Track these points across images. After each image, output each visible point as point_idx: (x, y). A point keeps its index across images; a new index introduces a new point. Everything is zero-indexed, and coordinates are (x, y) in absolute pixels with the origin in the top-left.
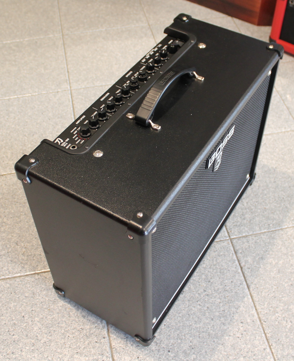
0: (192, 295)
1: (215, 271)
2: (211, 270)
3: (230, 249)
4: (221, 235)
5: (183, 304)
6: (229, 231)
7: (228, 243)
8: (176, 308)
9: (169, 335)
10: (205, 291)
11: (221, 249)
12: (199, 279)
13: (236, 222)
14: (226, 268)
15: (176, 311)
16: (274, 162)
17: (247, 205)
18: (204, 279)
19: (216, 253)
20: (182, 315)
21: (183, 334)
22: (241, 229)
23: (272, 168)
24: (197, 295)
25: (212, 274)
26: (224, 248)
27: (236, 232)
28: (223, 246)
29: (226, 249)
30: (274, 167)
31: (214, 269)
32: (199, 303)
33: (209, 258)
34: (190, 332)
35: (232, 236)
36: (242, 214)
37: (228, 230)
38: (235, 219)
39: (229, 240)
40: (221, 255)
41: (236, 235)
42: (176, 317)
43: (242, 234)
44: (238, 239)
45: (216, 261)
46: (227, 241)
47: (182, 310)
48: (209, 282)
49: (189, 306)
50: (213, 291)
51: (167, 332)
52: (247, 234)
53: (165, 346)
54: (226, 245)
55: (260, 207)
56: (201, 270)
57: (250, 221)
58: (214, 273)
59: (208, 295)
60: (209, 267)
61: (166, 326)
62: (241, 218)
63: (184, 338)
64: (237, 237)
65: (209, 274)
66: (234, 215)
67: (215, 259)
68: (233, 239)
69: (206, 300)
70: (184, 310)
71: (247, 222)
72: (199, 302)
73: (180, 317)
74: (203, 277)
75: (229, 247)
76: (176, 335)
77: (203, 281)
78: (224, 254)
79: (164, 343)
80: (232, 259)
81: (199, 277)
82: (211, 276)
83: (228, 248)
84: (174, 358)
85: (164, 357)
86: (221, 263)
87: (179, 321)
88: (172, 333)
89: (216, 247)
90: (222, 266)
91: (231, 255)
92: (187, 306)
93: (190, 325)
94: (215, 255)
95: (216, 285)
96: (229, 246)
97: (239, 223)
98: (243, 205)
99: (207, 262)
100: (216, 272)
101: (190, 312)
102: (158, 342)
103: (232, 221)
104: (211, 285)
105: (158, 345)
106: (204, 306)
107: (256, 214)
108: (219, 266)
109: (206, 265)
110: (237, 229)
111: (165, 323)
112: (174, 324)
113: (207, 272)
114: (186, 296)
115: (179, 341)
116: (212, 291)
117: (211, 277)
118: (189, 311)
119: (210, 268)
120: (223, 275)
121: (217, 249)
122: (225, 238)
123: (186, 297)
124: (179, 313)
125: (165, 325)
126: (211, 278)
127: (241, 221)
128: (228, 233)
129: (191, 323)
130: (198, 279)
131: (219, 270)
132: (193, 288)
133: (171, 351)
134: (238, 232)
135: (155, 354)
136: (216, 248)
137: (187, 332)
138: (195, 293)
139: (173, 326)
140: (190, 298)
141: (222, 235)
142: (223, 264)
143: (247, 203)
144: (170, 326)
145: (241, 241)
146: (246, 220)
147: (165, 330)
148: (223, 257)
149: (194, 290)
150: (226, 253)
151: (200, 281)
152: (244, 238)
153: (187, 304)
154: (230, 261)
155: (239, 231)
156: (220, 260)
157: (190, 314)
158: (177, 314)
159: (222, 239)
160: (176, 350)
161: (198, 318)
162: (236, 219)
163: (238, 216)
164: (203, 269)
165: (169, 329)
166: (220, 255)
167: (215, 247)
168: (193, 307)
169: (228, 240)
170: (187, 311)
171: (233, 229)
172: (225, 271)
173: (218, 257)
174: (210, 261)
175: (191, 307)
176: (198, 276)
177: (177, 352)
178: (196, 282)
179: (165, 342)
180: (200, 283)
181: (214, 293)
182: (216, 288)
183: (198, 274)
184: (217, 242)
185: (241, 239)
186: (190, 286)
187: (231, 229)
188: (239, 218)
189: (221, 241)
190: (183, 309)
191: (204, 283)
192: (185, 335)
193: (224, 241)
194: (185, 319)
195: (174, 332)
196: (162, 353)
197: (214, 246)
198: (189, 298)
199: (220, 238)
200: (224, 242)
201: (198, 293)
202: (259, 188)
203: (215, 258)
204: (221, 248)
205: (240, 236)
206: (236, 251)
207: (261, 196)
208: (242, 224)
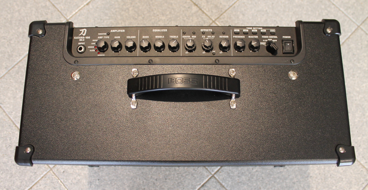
0: (148, 172)
1: (177, 179)
2: (176, 176)
3: (203, 179)
6: (220, 171)
7: (208, 176)
9: (109, 174)
10: (156, 180)
11: (199, 173)
12: (164, 171)
13: (232, 171)
14: (185, 186)
16: (317, 172)
17: (255, 172)
19: (194, 171)
20: (129, 174)
21: (116, 182)
22: (227, 179)
23: (309, 174)
24: (150, 176)
25: (174, 178)
26: (201, 175)
27: (222, 176)
28: (202, 173)
29: (201, 177)
30: (311, 175)
31: (178, 177)
32: (145, 181)
34: (119, 186)
35: (217, 175)
36: (242, 173)
39: (211, 175)
40: (194, 176)
41: (219, 178)
43: (223, 182)
44: (217, 181)
45: (187, 175)
46: (210, 174)
48: (166, 179)
49: (138, 175)
50: (160, 186)
52: (225, 186)
53: (100, 175)
54: (206, 175)
55: (258, 183)
57: (240, 182)
59: (154, 184)
60: (178, 172)
63: (113, 184)
64: (219, 180)
65: (172, 176)
67: (187, 173)
68: (214, 178)
69: (150, 185)
71: (238, 181)
73: (127, 173)
74: (167, 173)
76: (112, 178)
77: (163, 174)
78: (196, 178)
79: (102, 173)
80: (195, 186)
81: (165, 170)
82: (171, 178)
83: (203, 177)
84: (96, 186)
85: (93, 178)
86: (186, 179)
87: (123, 174)
90: (185, 181)
91: (199, 183)
92: (137, 174)
93: (124, 184)
94: (191, 172)
95: (166, 185)
96: (206, 178)
97: (232, 175)
98: (252, 170)
100: (176, 180)
104: (163, 182)
105: (99, 170)
106: (144, 186)
107: (249, 184)
108: (183, 179)
109: (178, 170)
110: (226, 176)
112: (119, 173)
113: (173, 173)
115: (109, 183)
116: (159, 185)
118: (135, 177)
119: (178, 174)
120: (177, 186)
121: (197, 170)
122: (211, 171)
123: (143, 170)
124: (129, 171)
126: (169, 179)
127: (235, 175)
128: (218, 171)
129: (126, 183)
131: (179, 181)
132: (154, 171)
133: (100, 181)
134: (223, 179)
135: (92, 172)
136: (198, 169)
137: (118, 184)
138: (151, 173)
142: (186, 182)
143: (257, 171)
144: (116, 170)
145: (216, 184)
146: (239, 178)
148: (193, 178)
150: (198, 179)
151: (162, 172)
152: (220, 185)
153: (139, 173)
154: (192, 185)
155: (225, 179)
156: (189, 178)
157: (132, 179)
160: (102, 184)
161: (133, 186)
162: (235, 171)
163: (239, 170)
168: (139, 178)
169: (211, 174)
171: (223, 173)
172: (181, 186)
173: (190, 175)
174: (184, 170)
177: (101, 185)
180: (161, 173)
181: (159, 187)
182: (163, 187)
185: (218, 184)
187: (223, 171)
188: (238, 172)
189: (207, 169)
192: (115, 184)
193: (208, 172)
194: (127, 177)
195: (113, 175)
196: (95, 176)
200: (206, 172)
201: (152, 175)
202: (278, 173)
204: (201, 172)
205: (221, 182)
206: (205, 185)
207: (271, 179)
208: (233, 178)
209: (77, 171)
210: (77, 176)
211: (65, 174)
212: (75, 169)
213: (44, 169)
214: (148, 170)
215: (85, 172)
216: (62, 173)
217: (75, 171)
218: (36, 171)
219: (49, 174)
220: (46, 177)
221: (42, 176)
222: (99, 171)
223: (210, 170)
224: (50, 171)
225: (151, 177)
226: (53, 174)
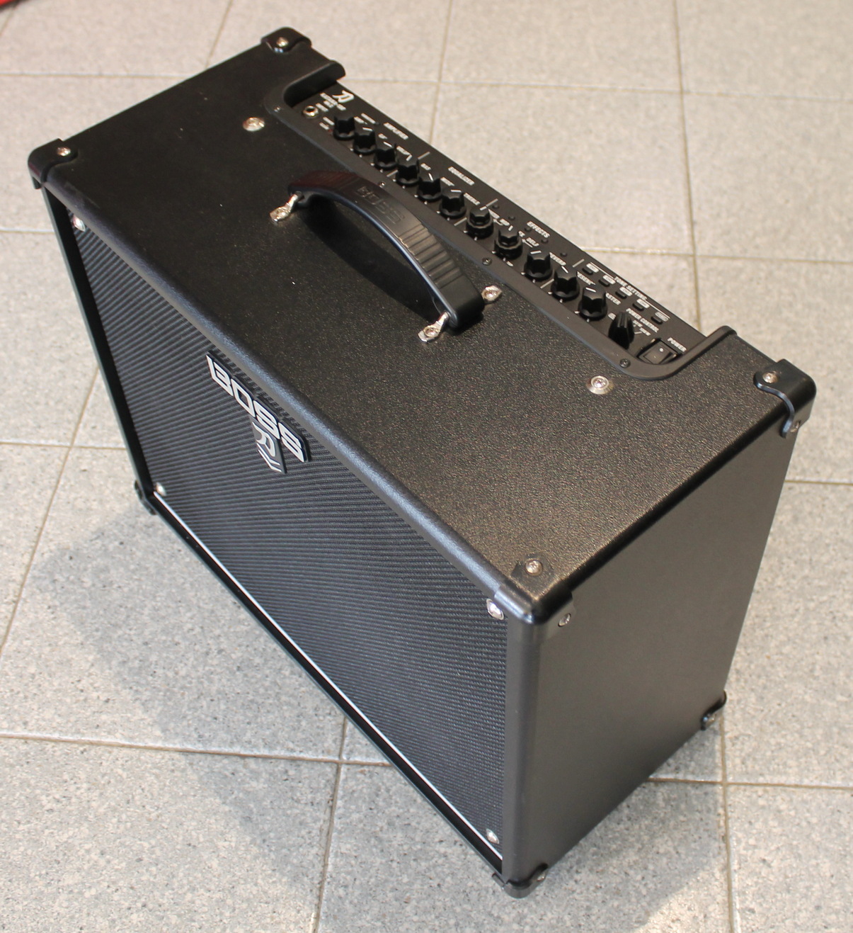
0: (223, 622)
1: (262, 691)
2: (267, 684)
3: (310, 749)
4: (360, 743)
5: (210, 598)
6: (366, 769)
7: (329, 752)
8: (208, 581)
10: (220, 651)
11: (318, 727)
12: (255, 649)
13: (390, 797)
14: (259, 720)
15: (200, 579)
17: (437, 852)
18: (250, 660)
19: (311, 712)
20: (184, 589)
21: (143, 578)
22: (360, 802)
24: (217, 632)
25: (256, 683)
26: (318, 735)
27: (358, 785)
28: (323, 734)
29: (313, 739)
31: (266, 690)
32: (198, 630)
33: (303, 689)
34: (141, 591)
35: (348, 769)
36: (409, 824)
37: (371, 768)
38: (398, 799)
39: (337, 759)
40: (299, 721)
41: (346, 780)
42: (186, 576)
43: (342, 797)
44: (333, 781)
45: (288, 704)
46: (338, 751)
47: (197, 591)
48: (239, 668)
49: (199, 607)
50: (212, 669)
51: (162, 551)
52: (337, 812)
53: (135, 539)
54: (326, 745)
55: (417, 886)
56: (279, 661)
57: (380, 840)
58: (258, 686)
59: (207, 653)
60: (278, 681)
61: (176, 552)
62: (398, 816)
63: (135, 577)
64: (341, 783)
65: (259, 676)
66: (415, 801)
67: (294, 701)
68: (335, 770)
69: (197, 647)
70: (196, 595)
71: (378, 829)
72: (200, 630)
73: (184, 583)
74: (257, 660)
75: (316, 750)
76: (148, 565)
77: (246, 655)
78: (299, 728)
79: (143, 538)
80: (278, 742)
81: (261, 649)
82: (253, 677)
83: (315, 745)
84: (103, 548)
85: (116, 531)
86: (276, 712)
87: (174, 578)
88: (156, 560)
89: (329, 717)
90: (268, 712)
91: (291, 745)
92: (201, 604)
93: (155, 597)
94: (306, 708)
95: (224, 681)
96: (320, 751)
97: (381, 804)
98: (441, 841)
99: (293, 681)
100: (256, 691)
101: (184, 605)
102: (151, 529)
103: (394, 788)
104: (228, 668)
105: (144, 529)
106: (184, 638)
107: (394, 864)
108: (271, 704)
109: (285, 677)
110: (365, 790)
111: (182, 553)
112: (172, 568)
114: (227, 610)
115: (132, 567)
116: (212, 665)
117: (250, 675)
118: (188, 605)
119: (276, 683)
120: (243, 705)
121: (321, 718)
122: (346, 749)
123: (223, 608)
124: (192, 584)
125: (180, 551)
126: (246, 675)
127: (386, 811)
128: (362, 765)
129: (158, 599)
130: (256, 647)
131: (260, 701)
132: (238, 629)
133: (122, 547)
134: (354, 791)
136: (324, 717)
137: (144, 587)
138: (226, 629)
139: (171, 564)
140: (216, 616)
141: (357, 746)
142: (271, 716)
143: (445, 855)
144: (173, 559)
145: (322, 786)
146: (386, 827)
147: (169, 548)
148: (291, 724)
149: (232, 630)
150: (300, 735)
151: (249, 649)
152: (328, 797)
153: (205, 606)
154: (274, 735)
155: (355, 795)
156: (287, 714)
157: (180, 604)
158: (191, 580)
159: (346, 741)
160: (118, 556)
161: (164, 618)
162: (396, 802)
163: (408, 811)
164: (278, 666)
165: (167, 556)
166: (301, 718)
167: (330, 714)
168: (194, 615)
169: (340, 756)
170: (190, 601)
171: (368, 780)
172: (250, 714)
173: (296, 712)
174: (295, 689)
175: (195, 612)
176: (264, 649)
177: (113, 558)
178: (251, 639)
179: (144, 542)
180: (243, 648)
181: (207, 668)
182: (216, 677)
183: (269, 650)
184: (344, 726)
185: (329, 790)
186: (246, 623)
187: (371, 777)
188: (401, 811)
189: (343, 736)
190: (199, 594)
191: (242, 656)
192: (139, 580)
193: (338, 743)
194: (174, 590)
195: (156, 562)
196: (126, 531)
197: (333, 713)
198: (219, 614)
199: (352, 736)
200: (335, 741)
201: (222, 635)
202: (490, 914)
203: (296, 703)
204: (322, 728)
205: (340, 793)
206: (299, 762)
207: (458, 909)
208: (375, 811)
209: (107, 492)
210: (94, 500)
211: (82, 477)
212: (109, 485)
213: (61, 434)
214: (228, 618)
215: (117, 506)
216: (77, 470)
217: (103, 488)
218: (43, 424)
219: (58, 450)
220: (45, 450)
221: (43, 442)
222: (141, 529)
223: (347, 746)
224: (66, 447)
225: (219, 636)
226: (63, 457)
